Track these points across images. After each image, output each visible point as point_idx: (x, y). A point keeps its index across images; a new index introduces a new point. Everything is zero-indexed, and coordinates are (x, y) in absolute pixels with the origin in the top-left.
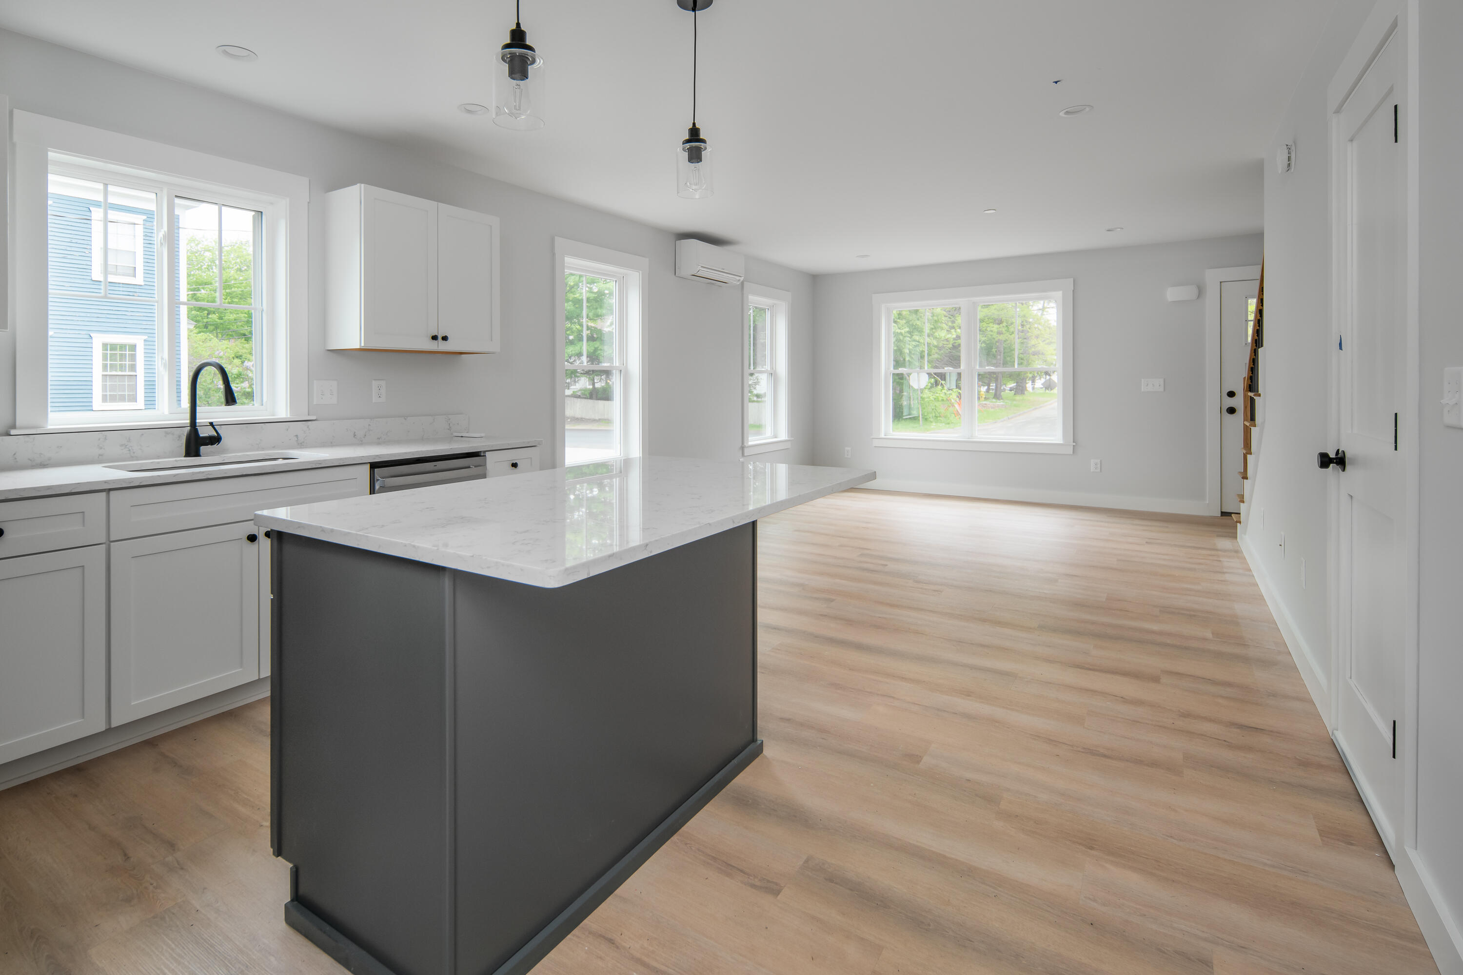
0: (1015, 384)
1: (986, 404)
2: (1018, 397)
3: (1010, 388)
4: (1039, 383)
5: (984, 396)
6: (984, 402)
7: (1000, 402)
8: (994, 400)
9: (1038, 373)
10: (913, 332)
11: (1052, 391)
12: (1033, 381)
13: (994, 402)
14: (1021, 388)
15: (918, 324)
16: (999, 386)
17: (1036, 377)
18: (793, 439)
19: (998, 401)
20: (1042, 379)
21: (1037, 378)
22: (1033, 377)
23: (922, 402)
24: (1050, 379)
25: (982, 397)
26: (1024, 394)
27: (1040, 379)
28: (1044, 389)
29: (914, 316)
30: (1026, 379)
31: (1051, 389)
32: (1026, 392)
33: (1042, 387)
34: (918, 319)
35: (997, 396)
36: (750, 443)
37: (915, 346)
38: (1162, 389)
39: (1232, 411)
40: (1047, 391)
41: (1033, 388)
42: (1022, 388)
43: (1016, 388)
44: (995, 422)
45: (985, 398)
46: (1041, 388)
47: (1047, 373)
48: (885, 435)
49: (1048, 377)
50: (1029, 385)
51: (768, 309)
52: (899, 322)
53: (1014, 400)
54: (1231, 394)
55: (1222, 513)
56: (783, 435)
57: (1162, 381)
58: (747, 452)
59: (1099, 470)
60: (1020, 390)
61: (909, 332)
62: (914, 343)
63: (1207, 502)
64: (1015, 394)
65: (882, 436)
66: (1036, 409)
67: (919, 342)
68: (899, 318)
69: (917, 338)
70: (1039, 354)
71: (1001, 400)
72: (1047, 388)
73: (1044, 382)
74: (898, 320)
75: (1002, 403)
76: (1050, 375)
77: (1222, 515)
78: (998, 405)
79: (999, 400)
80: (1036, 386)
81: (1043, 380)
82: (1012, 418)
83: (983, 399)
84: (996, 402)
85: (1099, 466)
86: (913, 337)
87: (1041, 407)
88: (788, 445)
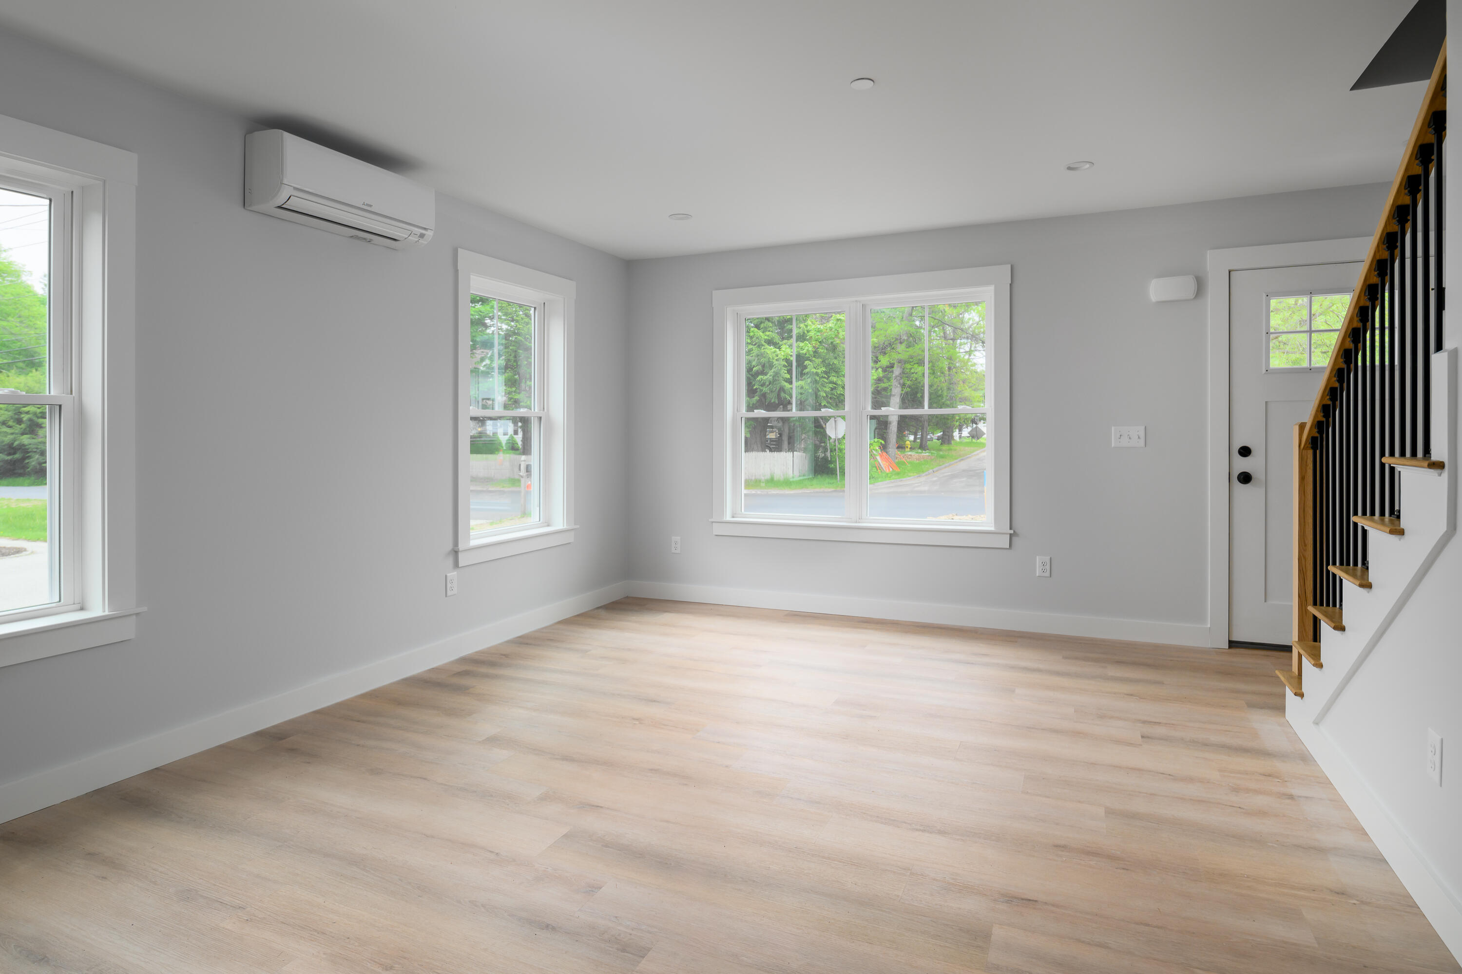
0: (942, 433)
1: (911, 455)
2: (945, 447)
3: (938, 436)
4: (966, 432)
5: (909, 446)
6: (909, 453)
7: (925, 453)
8: (920, 451)
9: (964, 421)
10: (829, 373)
11: (978, 441)
12: (960, 430)
13: (920, 453)
14: (947, 437)
15: (835, 363)
16: (925, 435)
17: (963, 425)
18: (578, 526)
19: (924, 452)
20: (969, 427)
21: (964, 427)
22: (959, 425)
23: (840, 454)
24: (976, 427)
25: (907, 447)
26: (951, 443)
27: (967, 427)
28: (971, 437)
29: (831, 354)
30: (953, 427)
31: (978, 439)
32: (952, 442)
33: (969, 435)
34: (836, 358)
35: (923, 447)
36: (473, 543)
37: (832, 389)
38: (1142, 443)
39: (1245, 478)
40: (974, 440)
41: (960, 437)
42: (949, 437)
43: (942, 438)
44: (920, 476)
45: (911, 448)
46: (968, 437)
47: (974, 421)
48: (733, 517)
49: (975, 426)
50: (956, 434)
51: (535, 308)
52: (814, 361)
53: (940, 450)
54: (1245, 452)
55: (1233, 644)
56: (560, 522)
57: (1142, 429)
58: (463, 560)
59: (1047, 574)
60: (946, 439)
61: (825, 373)
62: (831, 385)
63: (1209, 626)
64: (941, 444)
65: (728, 517)
66: (962, 460)
67: (835, 384)
68: (814, 356)
69: (835, 379)
70: (966, 400)
71: (927, 451)
72: (973, 437)
73: (971, 431)
74: (814, 359)
75: (927, 454)
76: (976, 424)
77: (1230, 647)
78: (923, 455)
79: (925, 450)
80: (962, 435)
81: (970, 429)
82: (937, 471)
83: (909, 450)
84: (922, 453)
85: (1048, 567)
86: (830, 378)
87: (968, 458)
88: (570, 538)
